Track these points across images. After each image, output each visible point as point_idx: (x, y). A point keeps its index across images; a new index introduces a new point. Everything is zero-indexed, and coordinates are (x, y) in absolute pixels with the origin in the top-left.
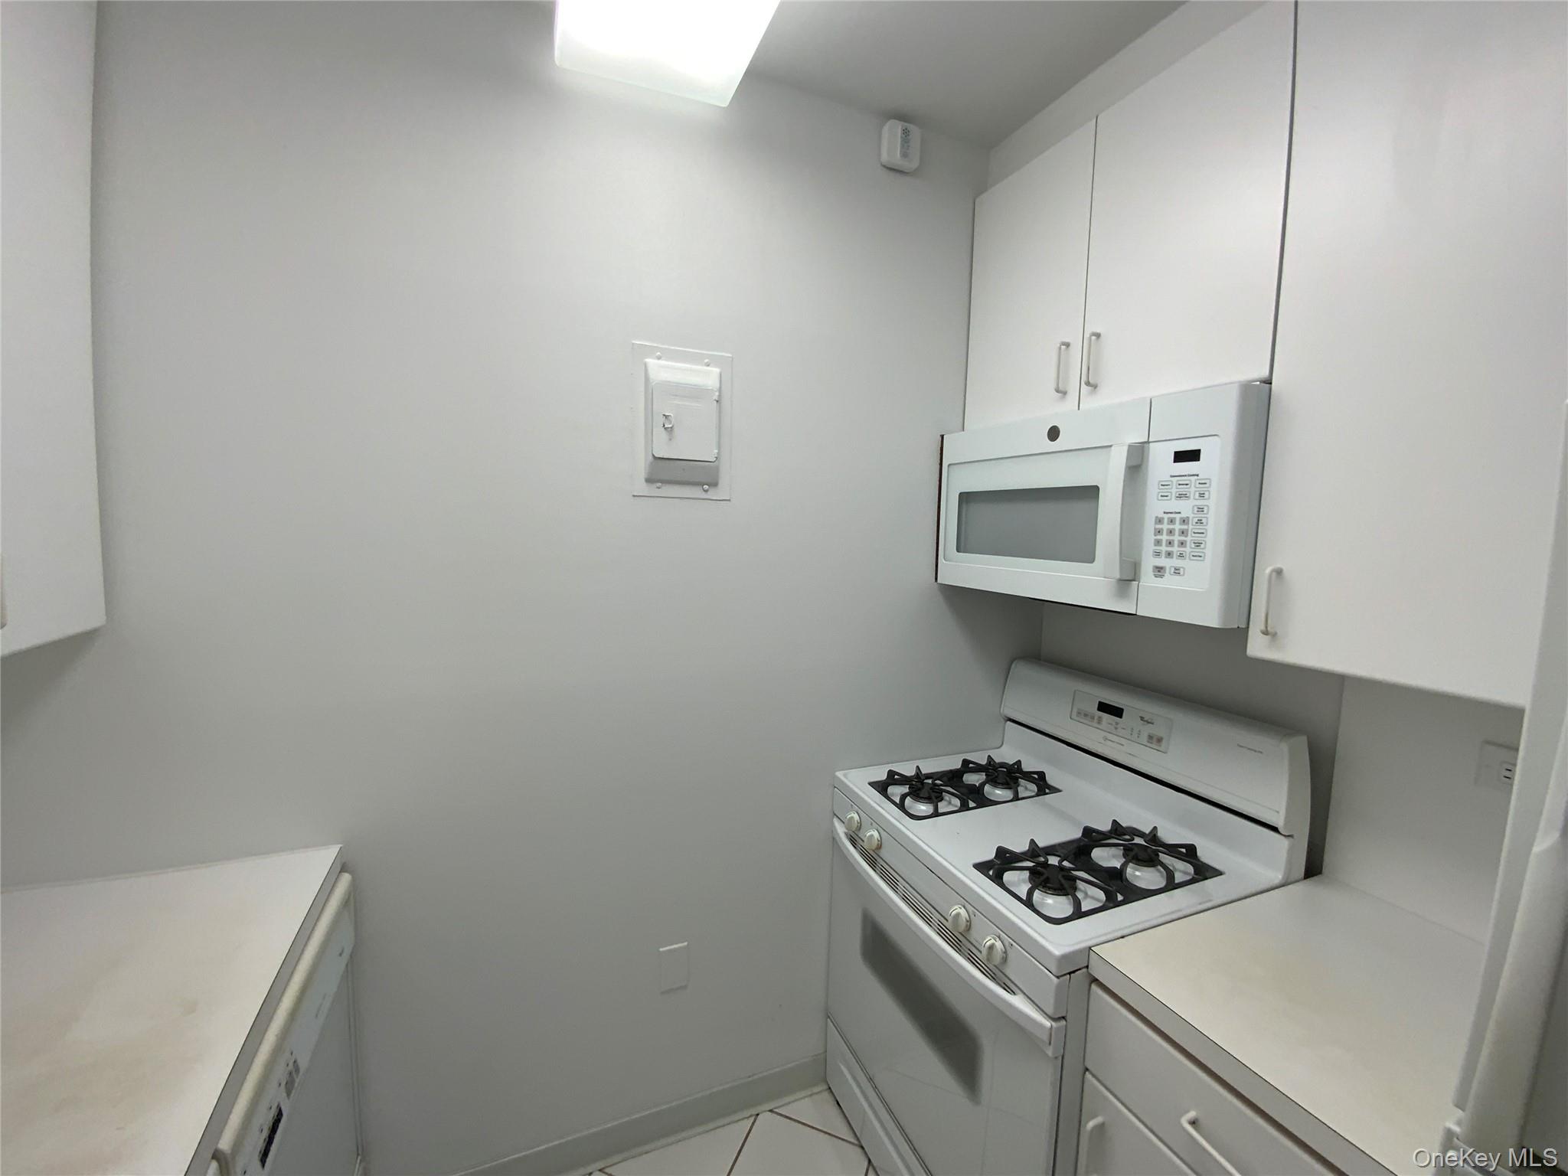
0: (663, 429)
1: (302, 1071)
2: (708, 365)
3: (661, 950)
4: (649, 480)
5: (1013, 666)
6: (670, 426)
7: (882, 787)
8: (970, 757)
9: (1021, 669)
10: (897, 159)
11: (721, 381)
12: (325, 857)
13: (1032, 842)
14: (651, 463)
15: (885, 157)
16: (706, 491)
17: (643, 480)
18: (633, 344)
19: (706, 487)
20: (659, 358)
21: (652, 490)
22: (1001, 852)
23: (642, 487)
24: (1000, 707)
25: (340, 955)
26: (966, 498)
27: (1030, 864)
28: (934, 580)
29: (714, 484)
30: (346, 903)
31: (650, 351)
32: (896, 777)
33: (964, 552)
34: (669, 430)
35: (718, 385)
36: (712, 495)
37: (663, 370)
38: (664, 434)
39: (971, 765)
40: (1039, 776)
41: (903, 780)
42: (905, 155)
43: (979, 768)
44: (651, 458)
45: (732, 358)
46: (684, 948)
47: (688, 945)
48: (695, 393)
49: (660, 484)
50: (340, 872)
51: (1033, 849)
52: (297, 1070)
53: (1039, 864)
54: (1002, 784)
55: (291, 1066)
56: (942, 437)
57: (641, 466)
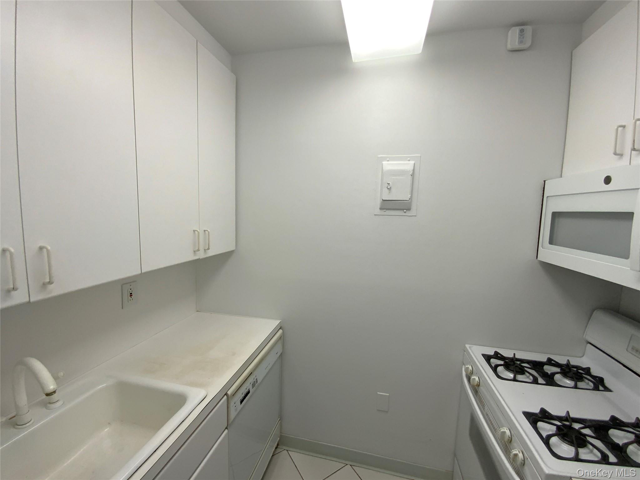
0: (387, 189)
1: (259, 382)
2: (409, 161)
3: (378, 393)
4: (381, 209)
5: (594, 313)
6: (389, 187)
7: (488, 358)
8: (552, 357)
9: (599, 315)
10: (517, 46)
11: (414, 167)
12: (276, 323)
13: (568, 412)
14: (382, 202)
15: (509, 47)
16: (405, 212)
17: (379, 209)
18: (378, 157)
19: (405, 211)
20: (388, 161)
21: (382, 212)
22: (543, 411)
23: (378, 211)
24: (584, 334)
25: (277, 354)
26: (555, 215)
27: (559, 423)
28: (536, 258)
29: (409, 209)
30: (280, 338)
31: (384, 159)
32: (499, 355)
33: (555, 245)
34: (389, 189)
35: (412, 168)
36: (408, 213)
37: (388, 165)
38: (387, 191)
39: (552, 362)
40: (599, 379)
41: (502, 358)
42: (521, 42)
43: (557, 365)
44: (381, 200)
45: (421, 156)
46: (387, 396)
47: (389, 395)
48: (402, 173)
49: (385, 210)
50: (280, 329)
51: (567, 416)
52: (257, 382)
53: (564, 425)
54: (570, 378)
55: (255, 380)
56: (545, 181)
57: (378, 203)
